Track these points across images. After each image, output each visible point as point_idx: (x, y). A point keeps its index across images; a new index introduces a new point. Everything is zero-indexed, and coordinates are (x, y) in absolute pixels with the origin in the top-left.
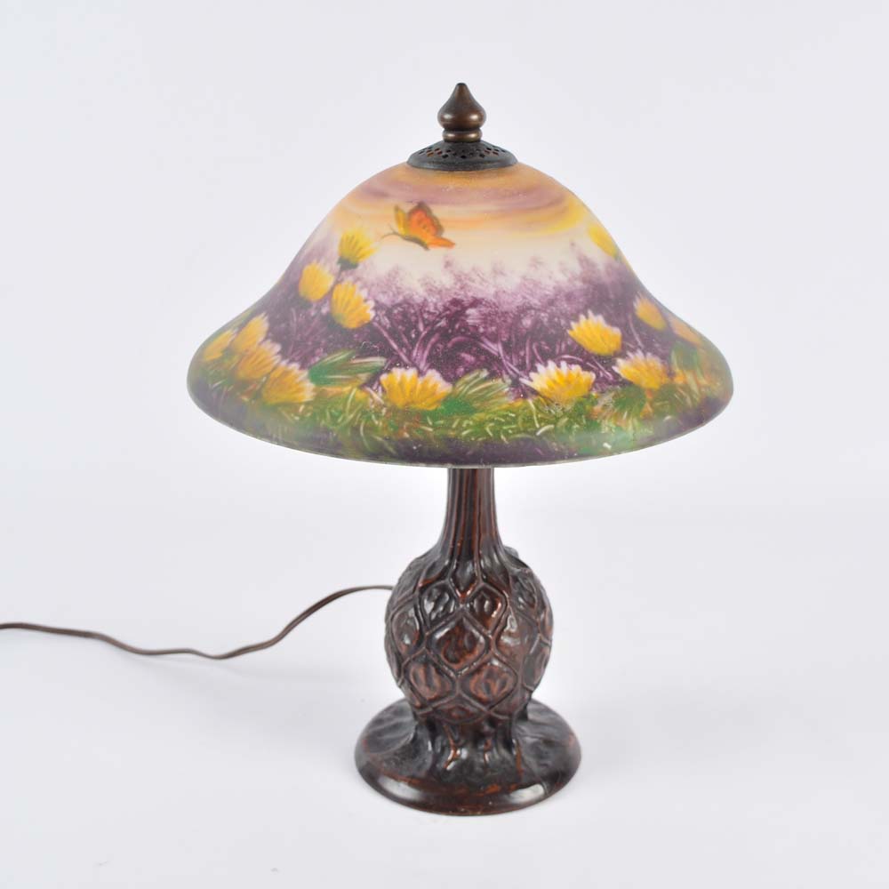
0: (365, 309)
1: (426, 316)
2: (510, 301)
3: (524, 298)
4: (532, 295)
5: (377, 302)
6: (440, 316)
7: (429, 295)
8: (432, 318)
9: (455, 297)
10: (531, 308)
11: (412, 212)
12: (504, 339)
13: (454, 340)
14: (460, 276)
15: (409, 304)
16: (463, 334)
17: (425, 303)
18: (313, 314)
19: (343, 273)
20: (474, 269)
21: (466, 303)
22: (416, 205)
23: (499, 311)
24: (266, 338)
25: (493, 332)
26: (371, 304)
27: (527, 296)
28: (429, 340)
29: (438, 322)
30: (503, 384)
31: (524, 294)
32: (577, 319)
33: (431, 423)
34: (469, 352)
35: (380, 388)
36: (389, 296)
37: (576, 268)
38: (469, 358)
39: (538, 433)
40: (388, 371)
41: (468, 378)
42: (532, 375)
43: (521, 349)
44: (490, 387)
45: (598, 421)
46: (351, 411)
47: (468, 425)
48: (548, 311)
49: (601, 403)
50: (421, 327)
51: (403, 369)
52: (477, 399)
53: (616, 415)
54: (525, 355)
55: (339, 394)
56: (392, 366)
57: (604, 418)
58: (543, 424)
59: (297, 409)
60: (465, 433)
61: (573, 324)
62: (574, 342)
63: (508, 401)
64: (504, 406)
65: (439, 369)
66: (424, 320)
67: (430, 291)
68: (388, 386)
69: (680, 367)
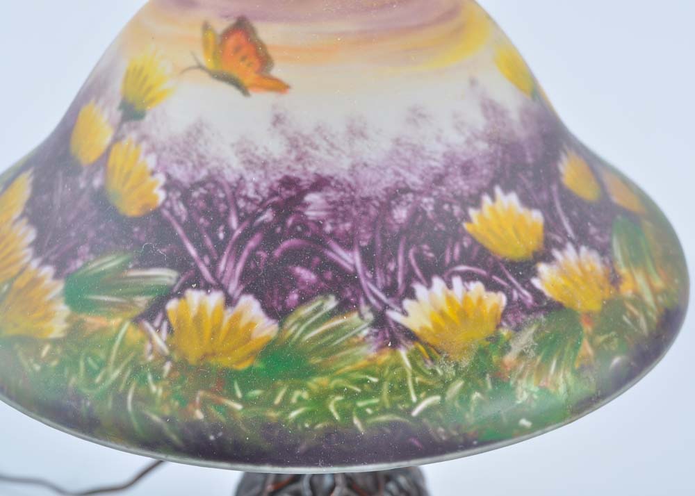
0: (153, 186)
1: (241, 204)
2: (374, 180)
3: (397, 174)
4: (409, 169)
5: (168, 176)
6: (263, 206)
7: (247, 169)
8: (251, 208)
9: (287, 173)
10: (407, 190)
11: (227, 33)
12: (364, 244)
13: (285, 244)
14: (296, 140)
15: (216, 183)
16: (299, 235)
17: (240, 183)
18: (82, 185)
19: (125, 126)
20: (318, 129)
21: (305, 184)
22: (232, 22)
23: (357, 197)
24: (23, 215)
25: (347, 233)
26: (161, 179)
27: (402, 171)
28: (245, 244)
29: (260, 214)
30: (359, 322)
31: (398, 169)
32: (477, 204)
33: (239, 394)
34: (307, 266)
35: (165, 324)
36: (186, 169)
37: (478, 120)
38: (307, 275)
39: (415, 413)
40: (180, 295)
41: (305, 311)
42: (407, 303)
43: (390, 260)
44: (338, 327)
45: (512, 383)
46: (116, 365)
47: (300, 399)
48: (435, 193)
49: (516, 348)
50: (234, 222)
51: (202, 293)
52: (317, 351)
53: (539, 368)
54: (396, 270)
55: (104, 330)
56: (185, 287)
57: (520, 376)
58: (422, 395)
59: (38, 351)
60: (294, 414)
61: (473, 213)
62: (474, 242)
63: (367, 352)
64: (362, 363)
65: (259, 296)
66: (238, 210)
67: (249, 163)
68: (178, 322)
69: (627, 265)
